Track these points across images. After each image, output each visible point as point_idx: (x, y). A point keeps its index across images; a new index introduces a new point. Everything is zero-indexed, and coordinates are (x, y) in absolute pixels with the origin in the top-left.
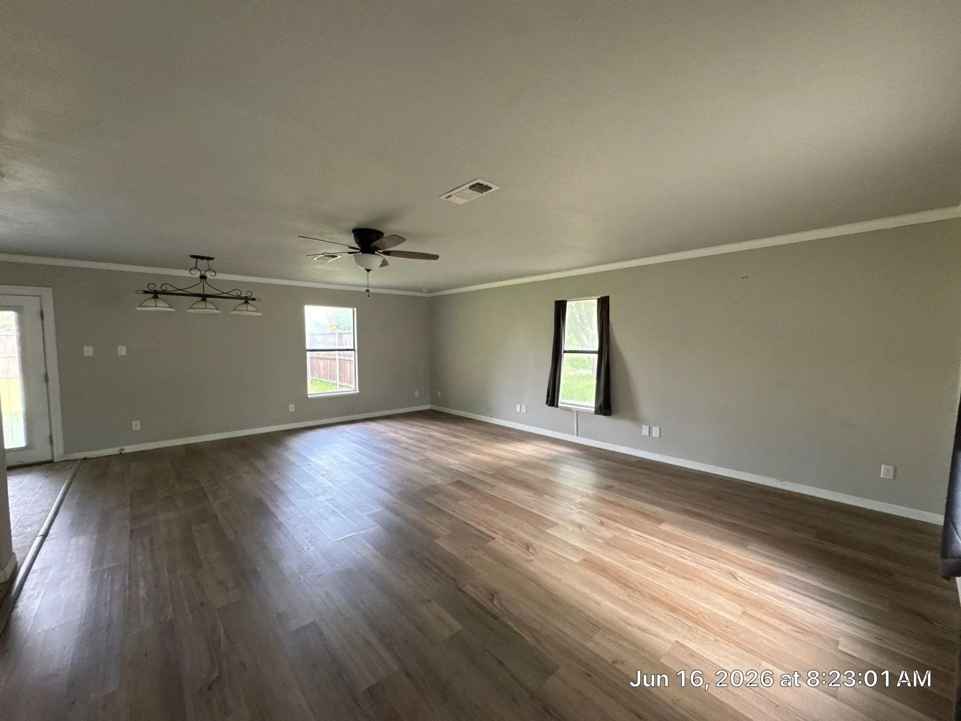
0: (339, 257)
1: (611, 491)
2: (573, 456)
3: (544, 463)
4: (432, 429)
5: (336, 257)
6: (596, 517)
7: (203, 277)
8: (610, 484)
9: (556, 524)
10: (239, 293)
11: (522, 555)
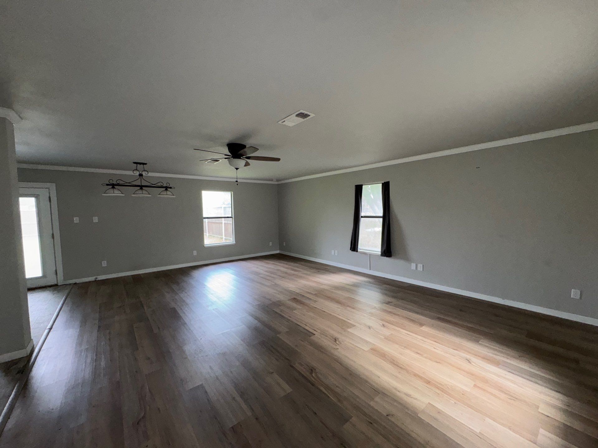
0: (220, 161)
1: (391, 305)
2: (367, 282)
3: (348, 287)
4: (280, 266)
5: (219, 161)
6: (381, 321)
7: (141, 175)
8: (390, 300)
9: (354, 326)
10: (162, 185)
11: (331, 345)
